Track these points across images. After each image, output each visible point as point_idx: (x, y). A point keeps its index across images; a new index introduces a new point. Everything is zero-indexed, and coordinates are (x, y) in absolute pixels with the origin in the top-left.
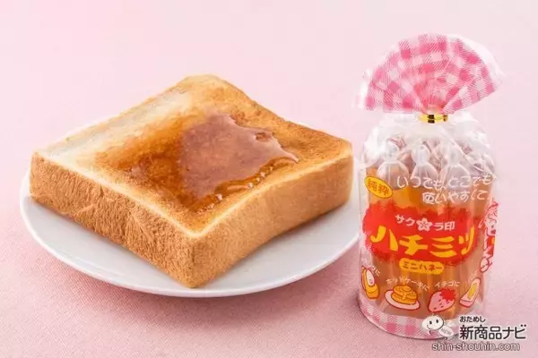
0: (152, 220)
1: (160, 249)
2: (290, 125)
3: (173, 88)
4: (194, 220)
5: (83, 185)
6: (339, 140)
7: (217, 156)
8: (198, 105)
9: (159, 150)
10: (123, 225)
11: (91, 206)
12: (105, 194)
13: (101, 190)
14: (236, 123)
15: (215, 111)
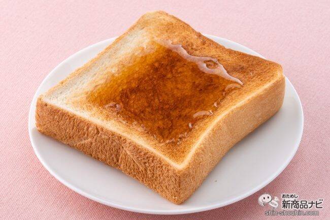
0: (142, 154)
1: (150, 176)
2: (231, 52)
3: (135, 26)
4: (175, 150)
5: (81, 125)
6: (271, 63)
7: (179, 86)
8: (156, 39)
9: (134, 85)
10: (117, 156)
11: (90, 140)
12: (100, 132)
13: (97, 129)
14: (188, 52)
15: (169, 44)
